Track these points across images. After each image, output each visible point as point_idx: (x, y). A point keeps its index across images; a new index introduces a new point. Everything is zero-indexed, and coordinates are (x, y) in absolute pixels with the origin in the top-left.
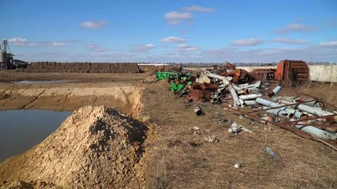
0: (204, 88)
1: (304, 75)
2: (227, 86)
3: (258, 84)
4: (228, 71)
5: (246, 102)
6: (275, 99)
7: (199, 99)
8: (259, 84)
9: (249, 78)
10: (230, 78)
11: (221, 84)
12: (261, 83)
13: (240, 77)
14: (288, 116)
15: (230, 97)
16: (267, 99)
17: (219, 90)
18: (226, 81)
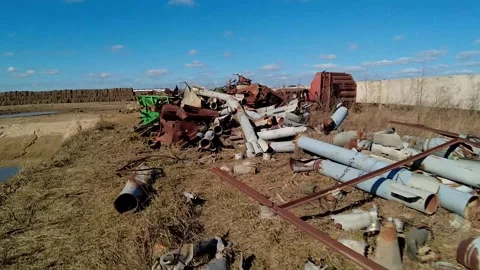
0: (184, 116)
2: (235, 112)
3: (293, 105)
4: (238, 87)
5: (274, 145)
6: (339, 137)
7: (174, 141)
8: (296, 105)
9: (274, 99)
10: (241, 97)
11: (222, 109)
12: (299, 104)
13: (258, 96)
14: (420, 205)
15: (239, 135)
16: (318, 138)
17: (217, 120)
18: (232, 103)
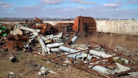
0: (17, 39)
1: (93, 28)
2: (37, 37)
3: (60, 35)
4: (37, 24)
5: (52, 50)
6: (73, 46)
7: (13, 48)
8: (62, 35)
9: (53, 31)
10: (39, 31)
11: (31, 36)
13: (46, 29)
14: (83, 59)
15: (39, 46)
16: (67, 47)
17: (30, 40)
18: (35, 33)
